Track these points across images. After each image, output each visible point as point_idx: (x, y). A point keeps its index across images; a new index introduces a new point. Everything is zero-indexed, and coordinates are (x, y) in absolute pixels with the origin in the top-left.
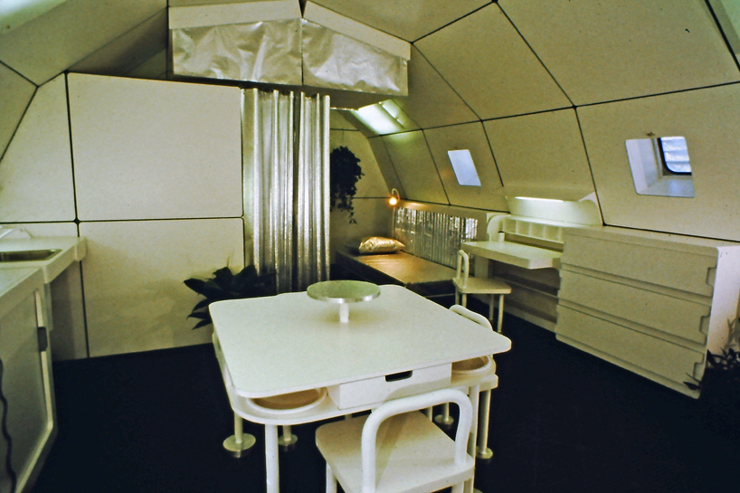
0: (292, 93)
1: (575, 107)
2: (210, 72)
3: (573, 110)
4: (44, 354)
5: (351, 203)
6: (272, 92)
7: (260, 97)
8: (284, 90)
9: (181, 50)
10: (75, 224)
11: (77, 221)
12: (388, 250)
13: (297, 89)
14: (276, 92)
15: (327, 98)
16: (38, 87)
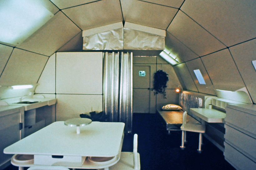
0: (118, 52)
1: (228, 48)
2: (94, 48)
3: (227, 49)
4: (20, 131)
5: (165, 91)
6: (112, 53)
7: (108, 55)
8: (116, 52)
9: (86, 42)
10: (55, 95)
11: (56, 94)
12: (174, 109)
13: (120, 51)
14: (113, 53)
15: (132, 53)
16: (49, 57)
